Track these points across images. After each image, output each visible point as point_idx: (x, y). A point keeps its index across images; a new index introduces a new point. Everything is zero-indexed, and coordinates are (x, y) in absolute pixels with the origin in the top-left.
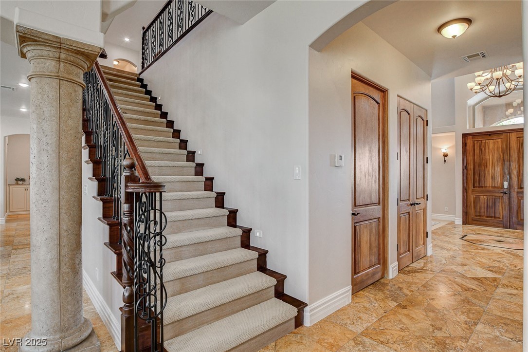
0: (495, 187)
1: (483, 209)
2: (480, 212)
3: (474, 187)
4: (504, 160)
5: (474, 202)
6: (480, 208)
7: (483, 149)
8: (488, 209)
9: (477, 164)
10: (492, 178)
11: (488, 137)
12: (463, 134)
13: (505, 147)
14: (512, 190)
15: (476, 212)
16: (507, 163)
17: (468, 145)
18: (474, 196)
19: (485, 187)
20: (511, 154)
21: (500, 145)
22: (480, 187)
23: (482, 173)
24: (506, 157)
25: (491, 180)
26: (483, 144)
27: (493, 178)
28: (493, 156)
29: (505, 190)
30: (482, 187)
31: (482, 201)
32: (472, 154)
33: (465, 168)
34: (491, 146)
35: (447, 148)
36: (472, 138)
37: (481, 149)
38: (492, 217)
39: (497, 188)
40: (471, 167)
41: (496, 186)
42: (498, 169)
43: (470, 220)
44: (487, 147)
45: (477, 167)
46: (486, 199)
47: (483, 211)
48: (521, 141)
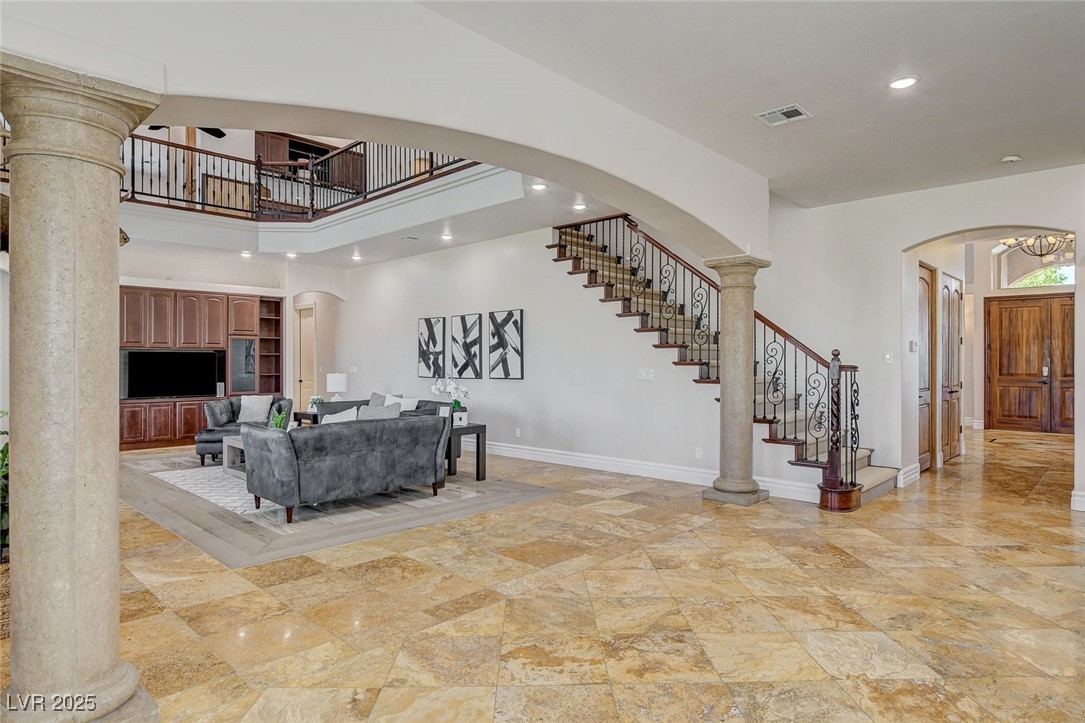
0: (1030, 375)
2: (1009, 411)
3: (1000, 375)
4: (1043, 337)
5: (1001, 397)
6: (1010, 404)
7: (1014, 321)
8: (1021, 406)
9: (1006, 342)
10: (1026, 361)
11: (1021, 303)
12: (985, 298)
13: (1044, 316)
14: (1054, 379)
15: (1003, 410)
16: (1047, 341)
17: (992, 314)
18: (1001, 388)
19: (1016, 374)
21: (1037, 316)
22: (1009, 374)
23: (1012, 354)
24: (1046, 332)
25: (1024, 365)
26: (1014, 313)
27: (1028, 361)
28: (1028, 330)
29: (1044, 379)
30: (1012, 375)
31: (1012, 394)
32: (998, 327)
33: (988, 347)
34: (1025, 316)
36: (999, 304)
37: (1011, 321)
38: (1026, 417)
39: (1033, 375)
40: (996, 345)
42: (1035, 349)
43: (995, 422)
44: (1019, 317)
45: (1005, 346)
46: (1018, 392)
47: (1013, 408)
48: (1066, 311)
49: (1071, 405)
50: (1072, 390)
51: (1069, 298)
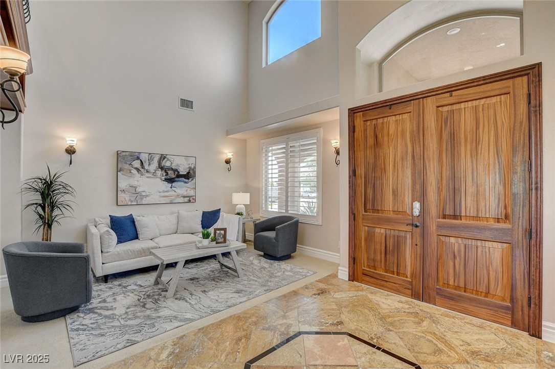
0: (398, 212)
1: (379, 254)
2: (374, 261)
3: (365, 212)
4: (413, 157)
5: (366, 241)
6: (375, 252)
7: (380, 136)
9: (371, 166)
11: (387, 111)
12: (349, 109)
13: (415, 128)
14: (428, 220)
15: (368, 258)
16: (419, 164)
17: (357, 129)
18: (366, 228)
19: (382, 211)
20: (426, 144)
21: (407, 126)
22: (374, 211)
23: (378, 184)
24: (418, 150)
25: (391, 199)
26: (380, 126)
27: (395, 194)
29: (415, 220)
30: (378, 211)
31: (378, 238)
32: (362, 146)
33: (353, 174)
34: (392, 128)
36: (364, 116)
37: (376, 137)
38: (393, 273)
39: (402, 214)
40: (361, 171)
41: (401, 209)
43: (360, 274)
44: (386, 131)
45: (370, 172)
46: (384, 235)
47: (379, 258)
48: (445, 115)
49: (451, 263)
50: (452, 240)
51: (448, 94)
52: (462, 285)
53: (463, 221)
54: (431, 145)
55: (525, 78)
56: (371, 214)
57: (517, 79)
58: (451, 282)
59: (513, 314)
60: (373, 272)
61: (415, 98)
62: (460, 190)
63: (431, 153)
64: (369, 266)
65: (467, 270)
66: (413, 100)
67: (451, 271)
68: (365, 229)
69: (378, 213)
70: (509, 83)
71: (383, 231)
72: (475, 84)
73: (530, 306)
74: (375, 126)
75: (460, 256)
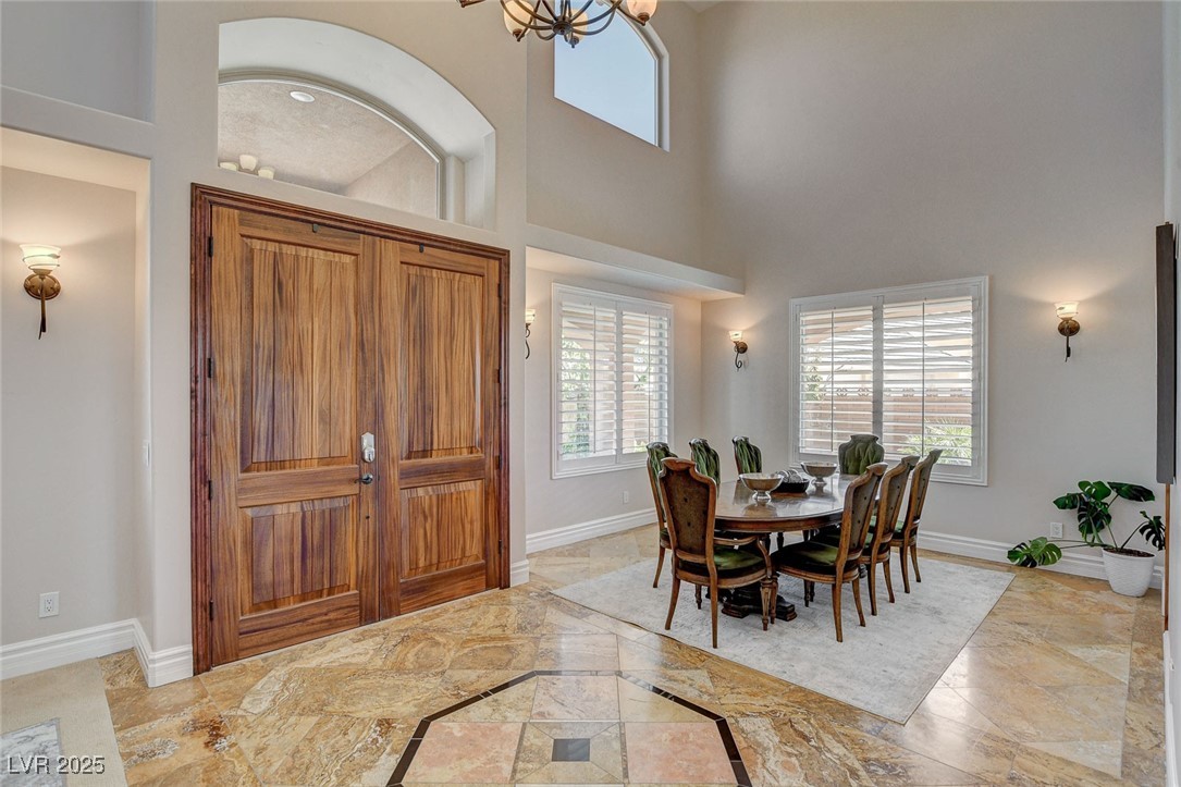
0: (328, 460)
1: (286, 568)
2: (274, 585)
3: (245, 469)
5: (248, 546)
6: (275, 566)
8: (309, 562)
9: (263, 355)
10: (322, 419)
12: (194, 188)
14: (388, 467)
15: (255, 587)
17: (219, 249)
18: (249, 510)
19: (294, 462)
20: (384, 324)
21: (348, 281)
22: (271, 464)
23: (283, 398)
24: (370, 333)
25: (316, 431)
26: (288, 262)
28: (327, 326)
29: (366, 470)
30: (282, 464)
31: (283, 526)
33: (206, 370)
34: (320, 277)
35: (64, 249)
36: (241, 222)
37: (279, 286)
38: (320, 594)
39: (338, 460)
40: (232, 365)
41: (336, 453)
43: (230, 640)
45: (261, 369)
46: (299, 518)
47: (287, 575)
48: (413, 279)
49: (421, 531)
50: (421, 492)
51: (417, 247)
52: (435, 560)
53: (435, 459)
54: (391, 328)
55: (497, 262)
56: (264, 473)
57: (492, 261)
58: (422, 563)
59: (487, 574)
60: (271, 615)
61: (367, 230)
62: (431, 410)
63: (392, 342)
64: (256, 607)
65: (441, 535)
66: (364, 233)
67: (421, 544)
68: (245, 516)
69: (283, 468)
70: (483, 262)
71: (295, 508)
72: (452, 247)
73: (500, 552)
74: (277, 260)
75: (432, 515)
